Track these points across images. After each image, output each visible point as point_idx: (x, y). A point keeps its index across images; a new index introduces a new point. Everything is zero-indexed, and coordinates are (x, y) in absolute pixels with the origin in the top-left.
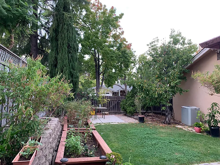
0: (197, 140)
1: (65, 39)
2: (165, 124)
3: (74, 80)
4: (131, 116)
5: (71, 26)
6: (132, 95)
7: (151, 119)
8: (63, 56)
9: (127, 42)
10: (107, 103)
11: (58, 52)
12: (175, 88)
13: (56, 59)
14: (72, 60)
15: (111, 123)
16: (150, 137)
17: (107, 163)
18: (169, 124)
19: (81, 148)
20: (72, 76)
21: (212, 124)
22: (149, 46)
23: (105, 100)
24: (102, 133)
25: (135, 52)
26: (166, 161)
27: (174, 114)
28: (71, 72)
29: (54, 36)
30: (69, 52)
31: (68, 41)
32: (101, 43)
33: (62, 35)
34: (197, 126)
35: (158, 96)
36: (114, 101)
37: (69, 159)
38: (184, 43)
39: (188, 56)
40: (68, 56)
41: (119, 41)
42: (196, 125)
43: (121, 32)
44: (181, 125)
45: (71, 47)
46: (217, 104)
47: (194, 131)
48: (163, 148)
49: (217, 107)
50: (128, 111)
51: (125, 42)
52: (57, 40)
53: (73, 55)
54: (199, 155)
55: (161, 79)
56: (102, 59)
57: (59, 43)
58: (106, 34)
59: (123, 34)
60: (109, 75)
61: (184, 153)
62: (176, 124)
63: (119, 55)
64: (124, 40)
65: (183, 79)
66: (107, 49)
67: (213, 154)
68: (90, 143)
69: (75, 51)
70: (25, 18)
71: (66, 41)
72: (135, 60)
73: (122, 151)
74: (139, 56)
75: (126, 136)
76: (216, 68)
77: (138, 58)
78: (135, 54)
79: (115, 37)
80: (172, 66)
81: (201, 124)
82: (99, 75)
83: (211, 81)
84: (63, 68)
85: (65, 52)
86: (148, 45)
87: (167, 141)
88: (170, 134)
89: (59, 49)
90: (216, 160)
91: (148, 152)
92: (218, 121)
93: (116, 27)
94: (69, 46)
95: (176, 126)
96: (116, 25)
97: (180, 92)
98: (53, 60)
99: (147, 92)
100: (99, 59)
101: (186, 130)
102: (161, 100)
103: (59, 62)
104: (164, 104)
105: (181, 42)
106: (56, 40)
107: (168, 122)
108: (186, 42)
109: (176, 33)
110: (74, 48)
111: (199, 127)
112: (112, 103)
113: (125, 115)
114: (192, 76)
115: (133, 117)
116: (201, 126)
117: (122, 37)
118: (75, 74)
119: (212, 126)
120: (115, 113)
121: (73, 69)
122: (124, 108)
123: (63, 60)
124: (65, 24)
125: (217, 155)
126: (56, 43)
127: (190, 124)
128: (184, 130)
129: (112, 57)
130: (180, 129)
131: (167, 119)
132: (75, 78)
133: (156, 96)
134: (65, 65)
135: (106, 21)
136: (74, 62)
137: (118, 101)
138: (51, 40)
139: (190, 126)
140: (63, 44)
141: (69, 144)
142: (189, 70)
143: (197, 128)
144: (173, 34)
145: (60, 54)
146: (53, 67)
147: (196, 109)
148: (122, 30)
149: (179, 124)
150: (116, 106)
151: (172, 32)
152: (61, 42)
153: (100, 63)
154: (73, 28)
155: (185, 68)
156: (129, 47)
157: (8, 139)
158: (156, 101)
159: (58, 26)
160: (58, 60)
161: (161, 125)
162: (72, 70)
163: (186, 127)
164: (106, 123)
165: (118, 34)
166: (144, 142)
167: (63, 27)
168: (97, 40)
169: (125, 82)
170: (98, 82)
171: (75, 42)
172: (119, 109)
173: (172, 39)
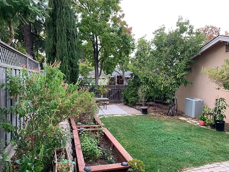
0: (204, 136)
1: (63, 25)
2: (168, 115)
3: (74, 69)
4: (132, 106)
5: (69, 10)
6: (134, 85)
7: (153, 109)
8: (62, 44)
9: (127, 26)
10: (107, 93)
11: (56, 39)
12: (180, 80)
13: (54, 47)
14: (71, 47)
15: (114, 115)
16: (158, 132)
17: (129, 170)
18: (172, 116)
19: (99, 152)
20: (72, 66)
21: (218, 119)
22: (155, 35)
23: (106, 90)
24: (109, 129)
25: (134, 35)
26: (180, 161)
27: (177, 105)
28: (70, 61)
29: (51, 21)
30: (68, 39)
31: (67, 27)
32: (101, 28)
33: (60, 20)
34: (201, 120)
35: (164, 89)
36: (114, 90)
37: (92, 167)
38: (191, 32)
39: (195, 47)
40: (67, 43)
41: (119, 24)
42: (201, 118)
43: (121, 15)
44: (184, 116)
45: (70, 33)
46: (224, 99)
47: (198, 124)
48: (173, 145)
49: (223, 103)
50: (130, 101)
51: (125, 26)
52: (55, 25)
53: (72, 42)
54: (209, 153)
55: (167, 70)
56: (101, 44)
57: (57, 29)
58: (106, 17)
59: (123, 17)
60: (108, 62)
61: (194, 151)
62: (179, 115)
63: (120, 41)
64: (125, 23)
65: (188, 71)
66: (107, 34)
67: (222, 152)
68: (102, 143)
69: (74, 38)
70: (27, 8)
71: (64, 28)
72: (134, 44)
73: (135, 150)
74: (138, 40)
75: (134, 132)
76: (226, 62)
77: (137, 42)
78: (134, 37)
79: (115, 20)
80: (178, 57)
81: (206, 118)
82: (98, 61)
83: (221, 77)
84: (63, 57)
85: (64, 40)
86: (154, 33)
87: (176, 138)
88: (176, 129)
89: (57, 36)
90: (226, 159)
91: (160, 151)
92: (223, 115)
93: (117, 9)
94: (68, 32)
95: (180, 118)
96: (117, 8)
97: (185, 84)
98: (52, 48)
99: (152, 84)
100: (97, 45)
101: (190, 123)
102: (166, 93)
103: (57, 50)
104: (169, 96)
105: (188, 30)
106: (53, 25)
107: (171, 113)
108: (194, 31)
109: (184, 21)
110: (73, 34)
111: (204, 121)
112: (112, 92)
113: (126, 105)
114: (202, 71)
115: (134, 107)
116: (206, 120)
117: (122, 20)
118: (75, 63)
119: (218, 121)
120: (116, 103)
121: (73, 58)
122: (125, 98)
123: (63, 49)
124: (63, 8)
125: (226, 153)
126: (53, 29)
127: (193, 116)
128: (188, 123)
129: (112, 43)
130: (185, 121)
131: (171, 111)
132: (75, 68)
133: (162, 89)
134: (64, 54)
135: (106, 3)
136: (73, 50)
137: (118, 90)
138: (48, 24)
139: (193, 118)
140: (62, 31)
141: (86, 148)
142: (195, 61)
143: (202, 122)
144: (180, 21)
145: (59, 42)
146: (51, 55)
147: (200, 101)
148: (123, 13)
149: (181, 116)
150: (116, 96)
151: (180, 19)
152: (60, 28)
153: (99, 49)
154: (71, 12)
155: (191, 58)
156: (129, 31)
157: (41, 159)
158: (161, 94)
159: (55, 9)
160: (56, 48)
161: (165, 117)
162: (71, 59)
163: (189, 118)
164: (109, 115)
165: (118, 16)
166: (154, 139)
167: (61, 11)
168: (96, 24)
169: (122, 68)
170: (97, 70)
171: (74, 27)
172: (119, 98)
173: (179, 28)
